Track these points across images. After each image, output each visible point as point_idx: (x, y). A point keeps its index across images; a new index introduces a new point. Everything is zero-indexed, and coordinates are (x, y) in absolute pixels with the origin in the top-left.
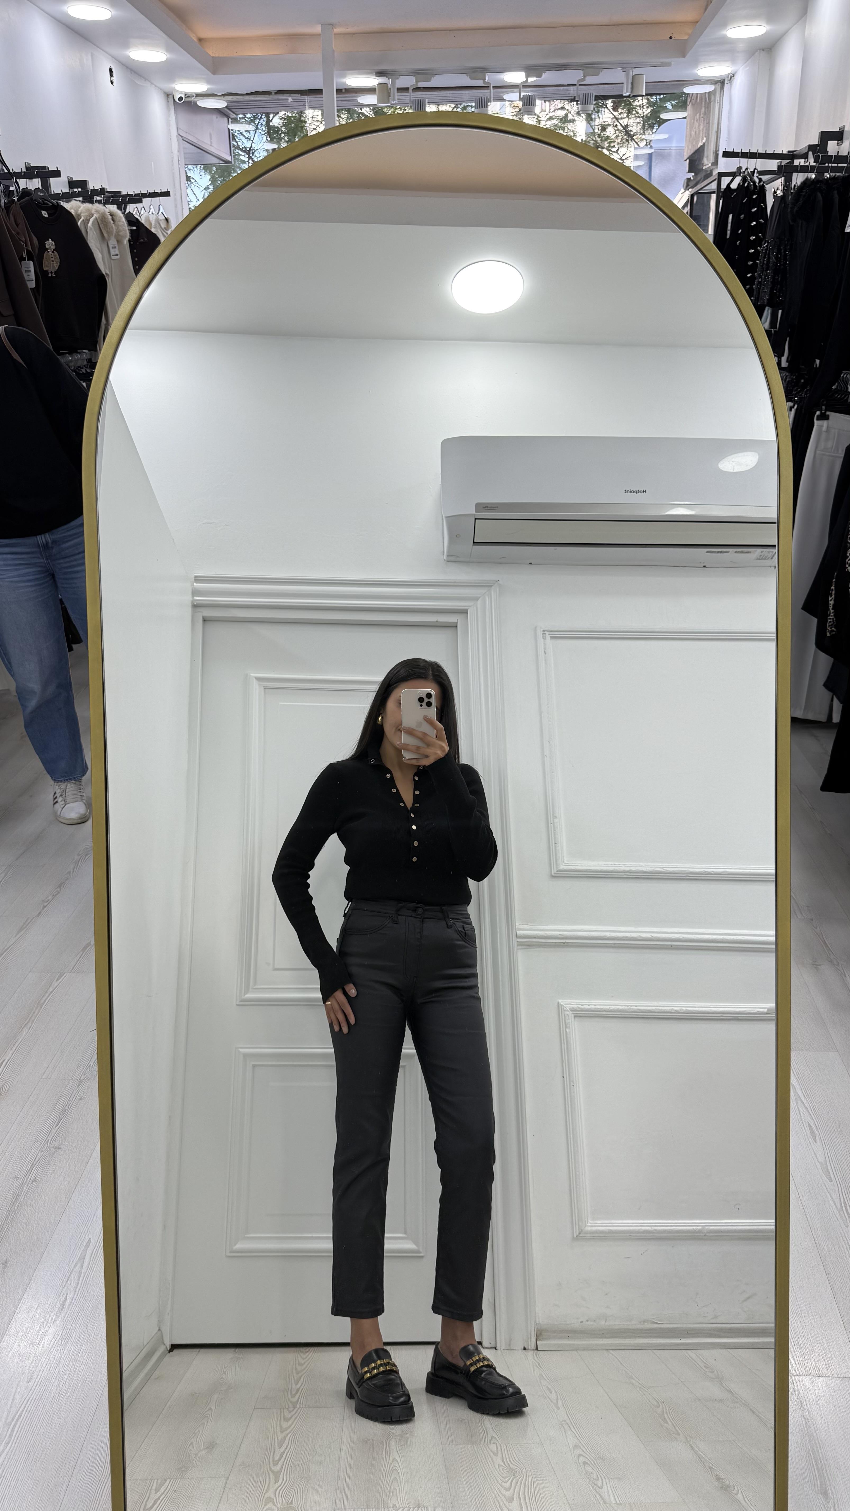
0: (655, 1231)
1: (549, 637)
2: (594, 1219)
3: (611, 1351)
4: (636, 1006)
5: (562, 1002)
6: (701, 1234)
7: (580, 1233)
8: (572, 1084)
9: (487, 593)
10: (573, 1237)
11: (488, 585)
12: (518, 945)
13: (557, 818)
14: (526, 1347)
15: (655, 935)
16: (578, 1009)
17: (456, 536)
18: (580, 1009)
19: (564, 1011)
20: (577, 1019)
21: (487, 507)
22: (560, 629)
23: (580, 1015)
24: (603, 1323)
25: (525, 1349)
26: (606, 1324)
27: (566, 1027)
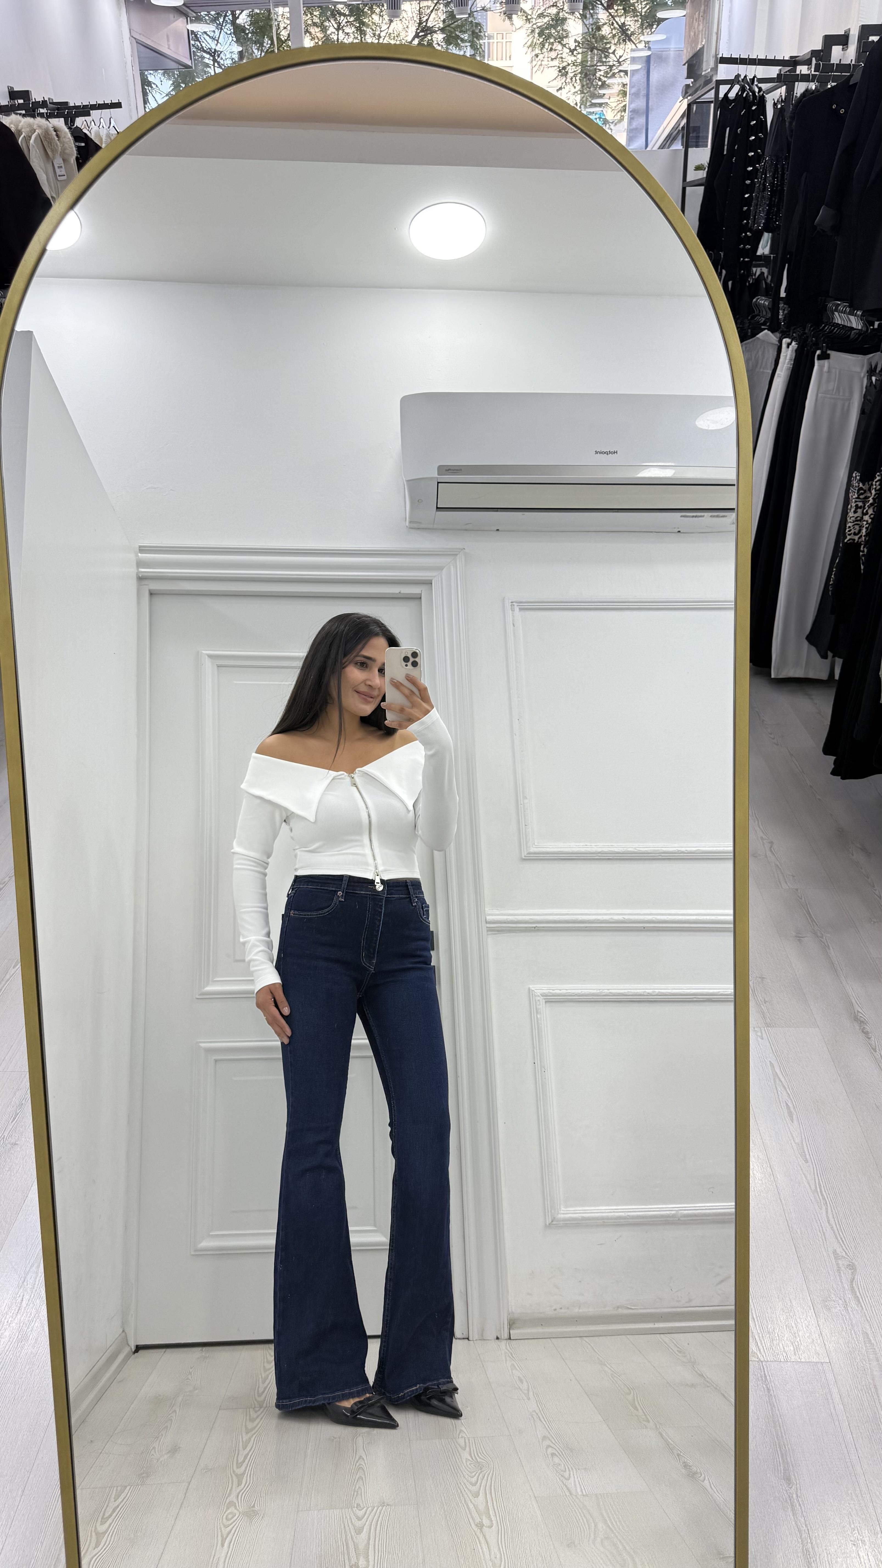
0: (628, 1217)
1: (518, 609)
2: (566, 1206)
3: (585, 1338)
4: (608, 990)
5: (533, 987)
6: (675, 1219)
7: (552, 1221)
8: (543, 1070)
9: (452, 562)
10: (546, 1225)
11: (453, 554)
12: (487, 931)
13: (527, 798)
14: (499, 1336)
15: (626, 917)
16: (549, 994)
17: (418, 501)
18: (551, 995)
19: (535, 996)
20: (548, 1004)
21: (450, 470)
22: (529, 600)
23: (552, 1000)
24: (576, 1310)
25: (498, 1338)
26: (581, 1311)
27: (537, 1013)
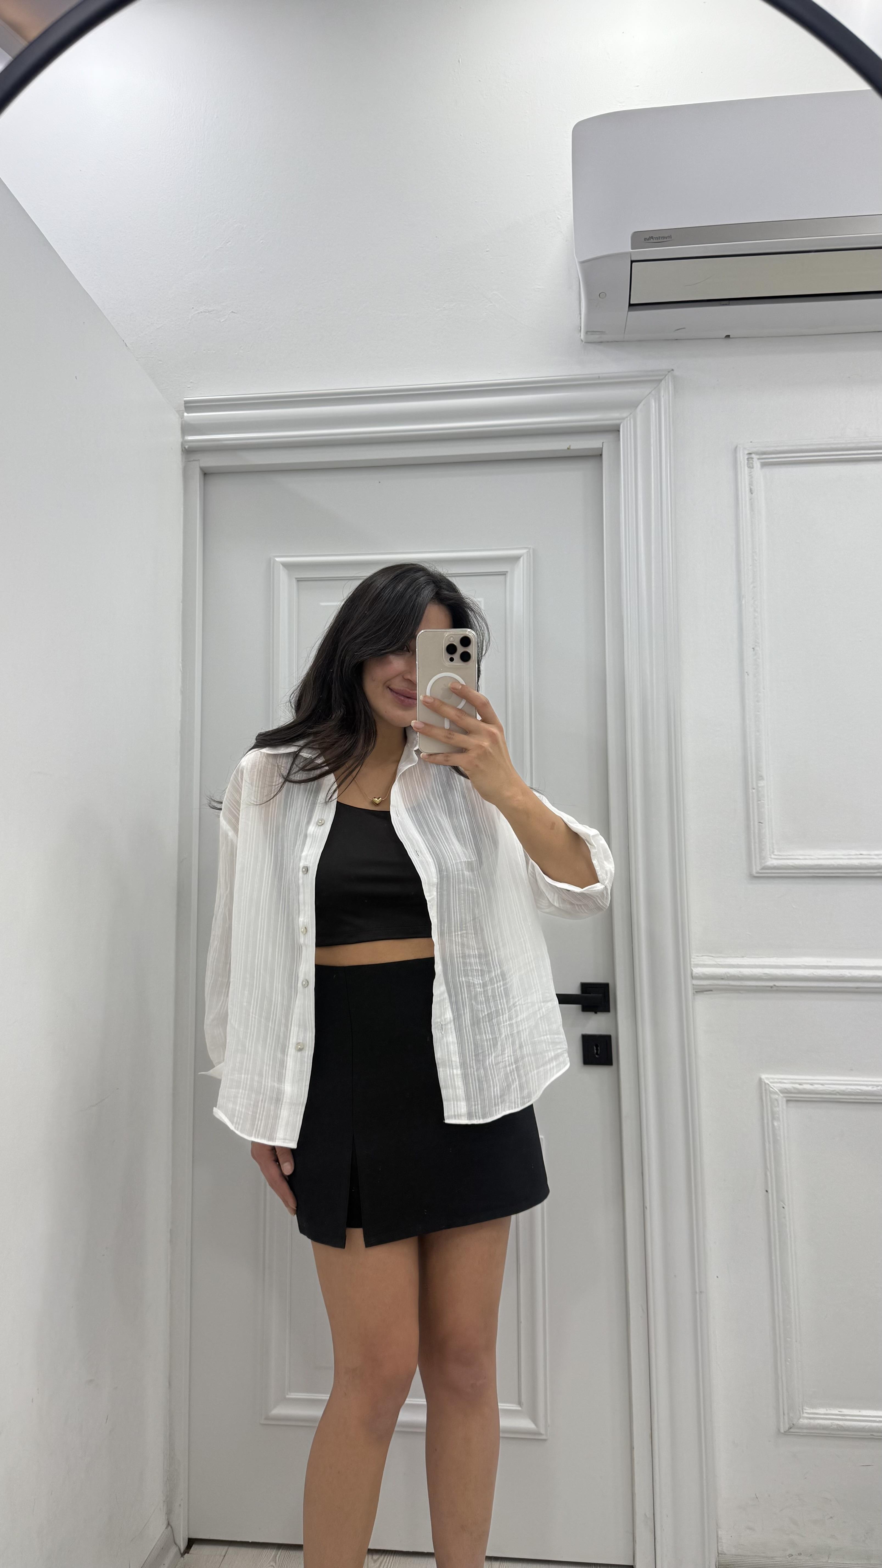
2: (814, 1409)
5: (767, 1079)
7: (789, 1427)
8: (780, 1205)
10: (777, 1434)
13: (763, 779)
16: (793, 1090)
17: (599, 295)
18: (796, 1091)
19: (770, 1090)
20: (791, 1104)
21: (653, 238)
22: (778, 449)
23: (797, 1099)
24: (824, 1559)
26: (830, 1561)
27: (773, 1118)
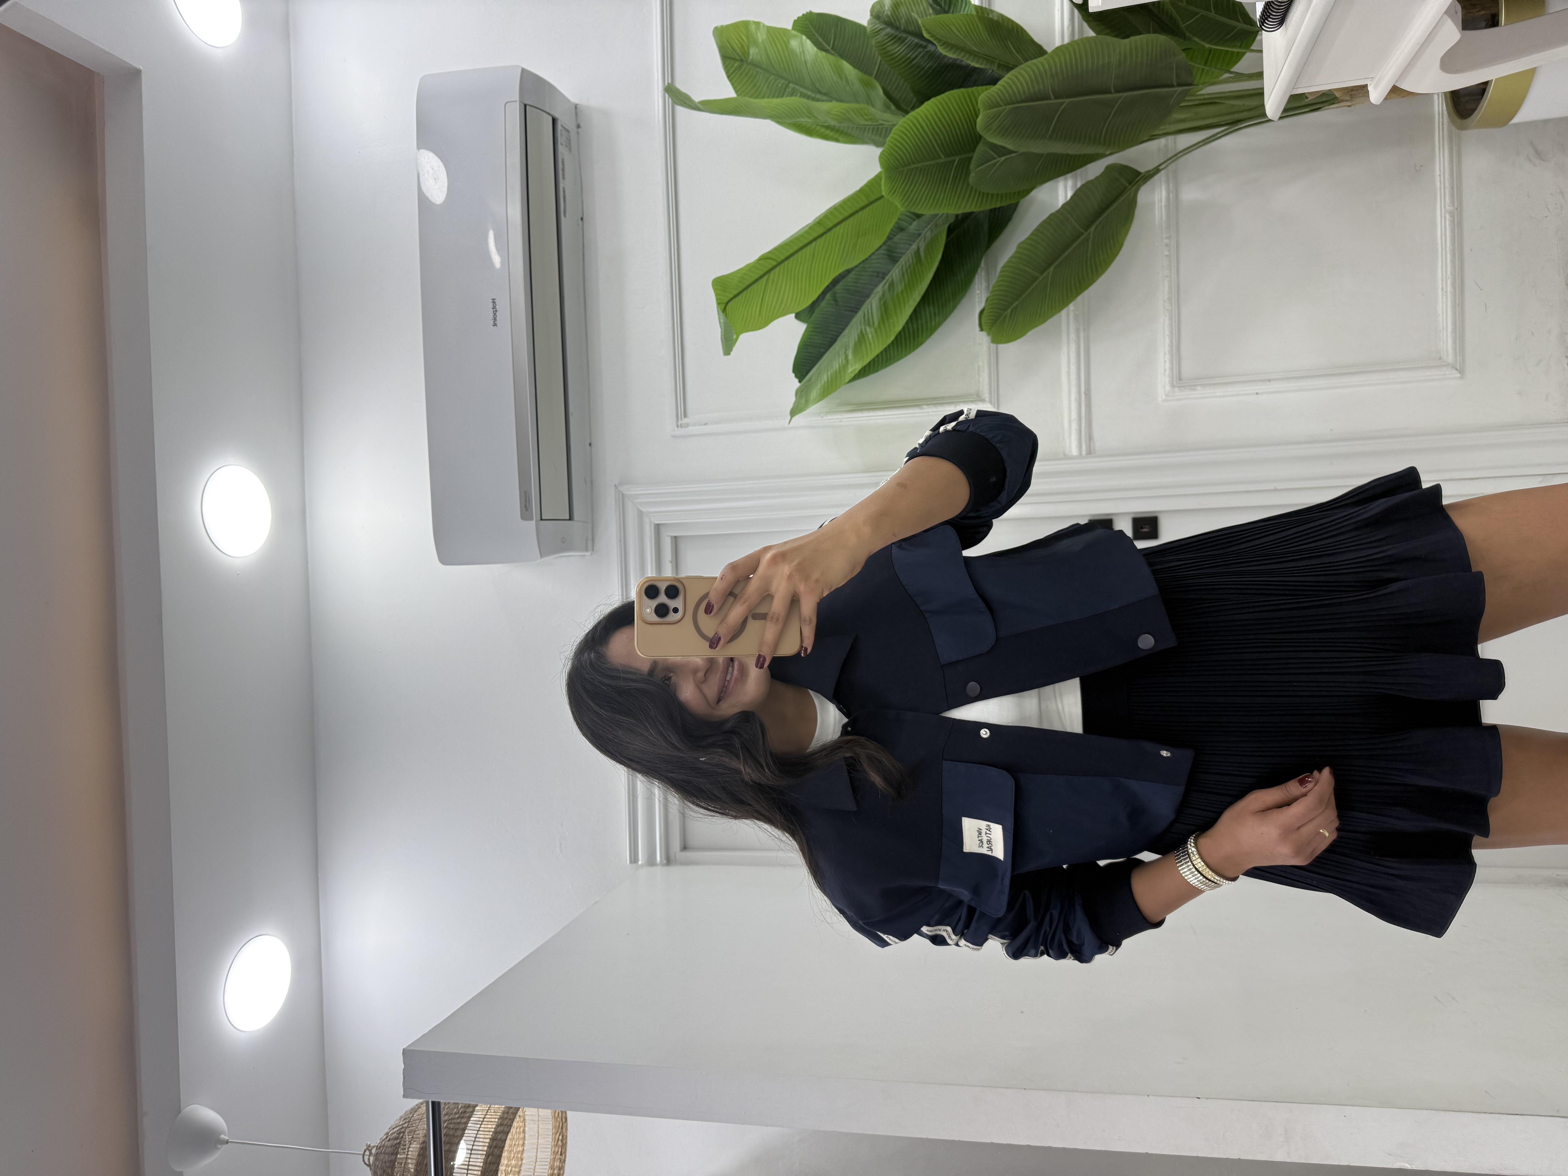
1: (686, 419)
9: (631, 500)
11: (622, 499)
12: (1090, 447)
17: (563, 543)
21: (525, 506)
22: (674, 406)
